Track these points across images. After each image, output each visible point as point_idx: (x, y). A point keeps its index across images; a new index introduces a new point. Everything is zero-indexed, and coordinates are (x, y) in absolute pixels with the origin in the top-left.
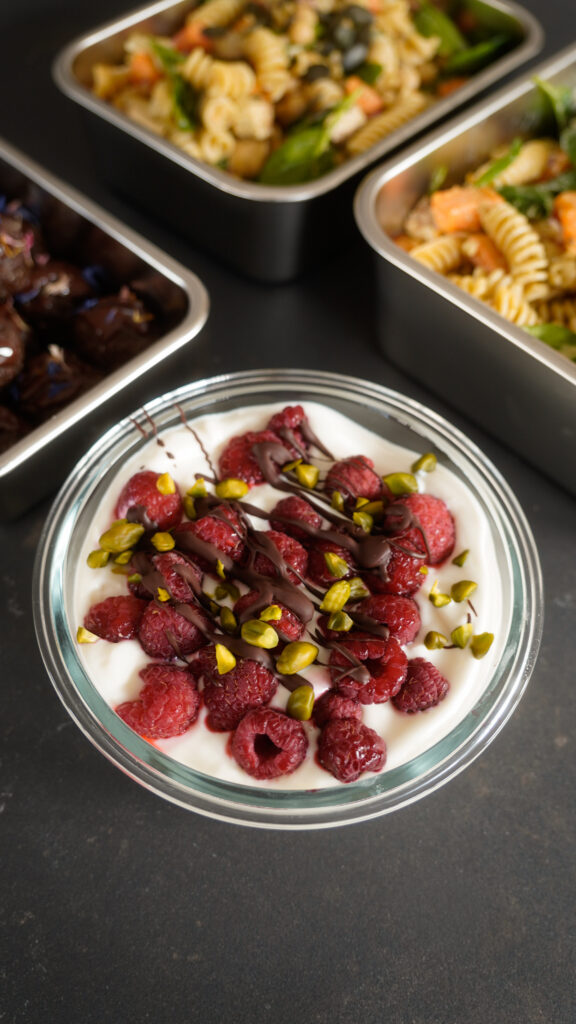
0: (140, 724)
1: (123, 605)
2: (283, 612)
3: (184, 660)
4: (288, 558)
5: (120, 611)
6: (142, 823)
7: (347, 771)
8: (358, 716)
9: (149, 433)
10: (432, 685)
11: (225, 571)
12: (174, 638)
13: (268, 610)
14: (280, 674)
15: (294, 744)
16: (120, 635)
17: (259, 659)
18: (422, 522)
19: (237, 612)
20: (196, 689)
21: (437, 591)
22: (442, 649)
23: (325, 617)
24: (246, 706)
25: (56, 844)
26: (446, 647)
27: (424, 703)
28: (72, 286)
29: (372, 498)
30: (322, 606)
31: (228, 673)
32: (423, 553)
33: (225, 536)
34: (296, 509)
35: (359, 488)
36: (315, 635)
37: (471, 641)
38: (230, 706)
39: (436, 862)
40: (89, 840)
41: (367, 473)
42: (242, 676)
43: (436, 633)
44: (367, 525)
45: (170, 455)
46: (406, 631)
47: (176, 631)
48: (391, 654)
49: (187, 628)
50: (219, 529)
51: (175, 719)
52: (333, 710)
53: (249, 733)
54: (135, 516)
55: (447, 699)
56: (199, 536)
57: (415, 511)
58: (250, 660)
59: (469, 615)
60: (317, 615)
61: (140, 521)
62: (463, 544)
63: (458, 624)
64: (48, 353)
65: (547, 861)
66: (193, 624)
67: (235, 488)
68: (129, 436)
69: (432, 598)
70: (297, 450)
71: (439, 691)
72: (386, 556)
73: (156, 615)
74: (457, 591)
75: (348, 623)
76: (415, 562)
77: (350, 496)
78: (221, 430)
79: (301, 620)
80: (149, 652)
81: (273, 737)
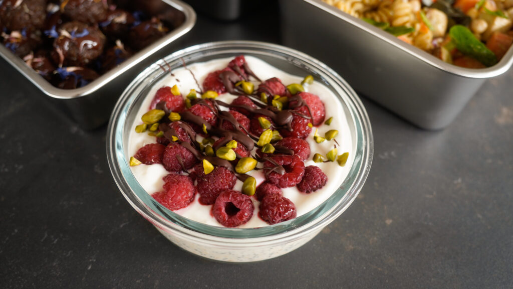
0: (163, 201)
1: (154, 147)
2: (238, 145)
3: (187, 172)
4: (239, 121)
5: (153, 149)
6: (166, 271)
7: (275, 217)
8: (280, 193)
9: (167, 71)
10: (318, 176)
11: (207, 129)
12: (181, 159)
13: (230, 143)
14: (238, 173)
15: (246, 207)
16: (153, 161)
17: (226, 166)
18: (308, 103)
19: (214, 148)
20: (193, 184)
21: (317, 135)
22: (322, 163)
23: (260, 148)
24: (220, 190)
25: (119, 284)
26: (324, 162)
27: (315, 186)
28: (128, 19)
29: (282, 95)
30: (258, 143)
31: (210, 174)
32: (309, 116)
33: (207, 113)
34: (243, 100)
35: (274, 91)
36: (255, 156)
37: (337, 158)
38: (212, 190)
39: (327, 284)
40: (137, 281)
41: (278, 84)
42: (217, 175)
43: (319, 154)
44: (280, 107)
45: (178, 80)
46: (303, 152)
47: (182, 155)
48: (295, 161)
49: (187, 154)
50: (204, 109)
51: (182, 197)
52: (266, 190)
53: (222, 202)
54: (160, 106)
55: (326, 185)
56: (193, 113)
57: (304, 98)
58: (221, 166)
59: (335, 146)
60: (255, 148)
61: (163, 109)
62: (329, 114)
63: (330, 150)
64: (115, 45)
65: (387, 281)
66: (191, 152)
67: (211, 94)
68: (156, 72)
69: (315, 138)
70: (242, 76)
71: (322, 180)
72: (290, 118)
73: (171, 148)
74: (328, 135)
75: (272, 150)
76: (306, 121)
77: (270, 95)
78: (203, 70)
79: (248, 149)
80: (168, 169)
81: (235, 203)
